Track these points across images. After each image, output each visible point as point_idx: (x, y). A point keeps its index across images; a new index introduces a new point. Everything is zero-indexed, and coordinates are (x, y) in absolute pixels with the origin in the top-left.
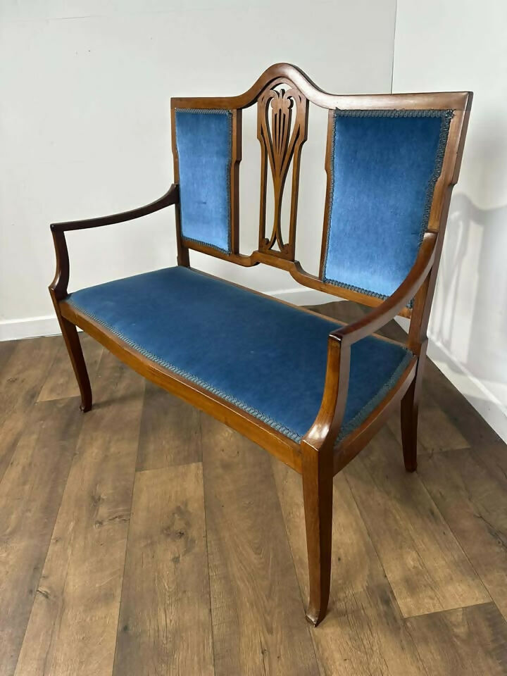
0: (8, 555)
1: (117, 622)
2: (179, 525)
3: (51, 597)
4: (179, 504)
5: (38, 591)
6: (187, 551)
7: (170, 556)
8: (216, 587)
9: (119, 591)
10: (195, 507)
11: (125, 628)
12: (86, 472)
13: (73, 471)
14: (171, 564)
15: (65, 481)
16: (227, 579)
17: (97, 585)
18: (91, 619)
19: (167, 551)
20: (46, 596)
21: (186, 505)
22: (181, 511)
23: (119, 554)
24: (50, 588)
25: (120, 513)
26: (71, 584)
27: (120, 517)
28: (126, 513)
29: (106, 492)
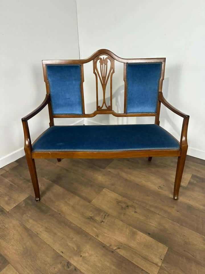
1: (145, 235)
2: (124, 205)
3: (121, 247)
4: (116, 201)
5: (114, 250)
6: (135, 208)
7: (133, 213)
8: (152, 209)
9: (135, 230)
10: (120, 198)
11: (149, 234)
12: (73, 214)
13: (67, 217)
14: (136, 214)
15: (71, 222)
16: (151, 206)
17: (127, 234)
18: (139, 240)
19: (130, 212)
20: (119, 248)
21: (118, 200)
22: (119, 202)
23: (121, 223)
24: (117, 246)
25: (104, 215)
26: (120, 240)
27: (105, 216)
28: (105, 213)
29: (90, 214)
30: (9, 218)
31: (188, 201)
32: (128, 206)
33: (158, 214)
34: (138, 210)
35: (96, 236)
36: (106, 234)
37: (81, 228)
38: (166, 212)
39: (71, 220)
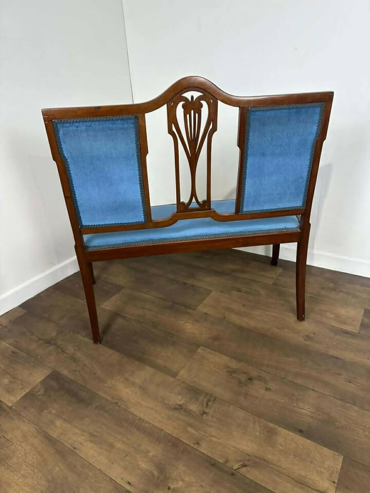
0: (183, 480)
1: (294, 434)
2: (243, 378)
3: (248, 463)
4: (226, 370)
5: (235, 470)
6: (266, 382)
7: (263, 391)
8: (299, 381)
9: (271, 425)
10: (234, 365)
11: (301, 431)
12: (143, 403)
13: (133, 410)
14: (269, 393)
15: (140, 419)
16: (296, 375)
17: (258, 434)
18: (281, 445)
19: (257, 390)
20: (244, 466)
21: (229, 367)
22: (231, 372)
23: (241, 414)
24: (239, 461)
25: (206, 400)
26: (244, 448)
27: (209, 401)
28: (208, 397)
29: (178, 400)
30: (13, 419)
31: (365, 360)
32: (250, 379)
33: (313, 390)
34: (271, 385)
35: (194, 444)
36: (214, 439)
37: (162, 430)
38: (326, 384)
39: (142, 415)
